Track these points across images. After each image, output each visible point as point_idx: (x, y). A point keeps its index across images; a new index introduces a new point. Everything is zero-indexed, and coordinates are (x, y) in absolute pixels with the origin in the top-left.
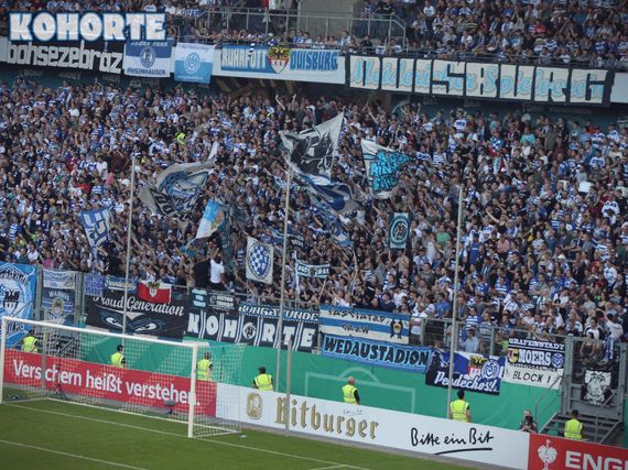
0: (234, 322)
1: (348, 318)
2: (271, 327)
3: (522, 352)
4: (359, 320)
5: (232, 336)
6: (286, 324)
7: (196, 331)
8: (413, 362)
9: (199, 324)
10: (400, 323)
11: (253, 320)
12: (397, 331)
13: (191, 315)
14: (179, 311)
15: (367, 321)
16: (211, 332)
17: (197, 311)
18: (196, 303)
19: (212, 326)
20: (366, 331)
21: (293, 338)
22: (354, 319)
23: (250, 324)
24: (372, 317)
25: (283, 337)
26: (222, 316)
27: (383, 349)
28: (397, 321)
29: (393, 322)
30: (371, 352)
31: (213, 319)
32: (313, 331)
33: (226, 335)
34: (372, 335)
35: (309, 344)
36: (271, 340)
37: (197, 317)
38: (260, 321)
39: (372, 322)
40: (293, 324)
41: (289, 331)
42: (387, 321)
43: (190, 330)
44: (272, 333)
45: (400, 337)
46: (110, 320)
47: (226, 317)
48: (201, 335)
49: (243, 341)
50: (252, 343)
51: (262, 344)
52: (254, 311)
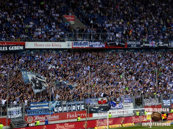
0: (65, 107)
2: (74, 106)
3: (125, 101)
5: (66, 110)
6: (77, 105)
11: (70, 105)
16: (61, 110)
21: (79, 108)
25: (77, 108)
32: (83, 105)
33: (64, 110)
35: (84, 108)
36: (75, 109)
37: (56, 108)
38: (72, 106)
40: (79, 104)
41: (78, 106)
44: (75, 107)
47: (63, 106)
48: (59, 112)
49: (69, 111)
50: (71, 111)
51: (73, 110)
52: (70, 103)
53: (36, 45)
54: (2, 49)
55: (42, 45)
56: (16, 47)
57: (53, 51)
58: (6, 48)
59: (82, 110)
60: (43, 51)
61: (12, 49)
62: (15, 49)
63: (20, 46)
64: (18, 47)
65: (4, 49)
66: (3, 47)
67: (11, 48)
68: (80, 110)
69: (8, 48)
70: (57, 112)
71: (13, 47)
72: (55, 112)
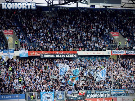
0: (96, 95)
1: (116, 91)
2: (102, 94)
5: (96, 97)
6: (105, 93)
7: (89, 97)
9: (89, 96)
12: (124, 91)
13: (87, 95)
15: (119, 91)
16: (92, 97)
17: (88, 94)
18: (88, 93)
19: (92, 96)
20: (119, 92)
22: (117, 91)
23: (99, 95)
25: (105, 95)
27: (122, 95)
30: (120, 95)
31: (92, 95)
32: (109, 94)
33: (95, 97)
34: (120, 93)
35: (109, 96)
36: (103, 96)
37: (89, 95)
38: (100, 94)
40: (106, 93)
41: (106, 95)
42: (122, 90)
43: (88, 97)
46: (71, 98)
47: (94, 94)
48: (90, 98)
49: (98, 97)
50: (100, 97)
51: (102, 97)
52: (99, 92)
53: (84, 53)
54: (61, 56)
55: (89, 53)
56: (71, 55)
57: (98, 57)
58: (64, 55)
59: (108, 97)
60: (91, 57)
61: (69, 56)
62: (70, 57)
63: (74, 55)
64: (73, 55)
65: (62, 56)
66: (62, 55)
67: (67, 55)
68: (106, 97)
69: (65, 56)
70: (89, 98)
71: (69, 55)
72: (88, 98)
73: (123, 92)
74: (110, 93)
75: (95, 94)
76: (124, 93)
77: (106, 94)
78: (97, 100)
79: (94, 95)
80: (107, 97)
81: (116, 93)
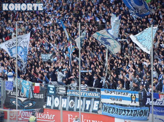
1: (113, 94)
2: (81, 101)
4: (118, 95)
6: (87, 99)
7: (50, 105)
8: (141, 115)
9: (51, 101)
10: (135, 95)
11: (73, 98)
12: (134, 99)
14: (41, 96)
15: (121, 95)
17: (50, 95)
19: (57, 102)
20: (121, 100)
21: (90, 106)
22: (115, 95)
23: (72, 101)
24: (123, 93)
26: (61, 97)
28: (133, 94)
29: (132, 95)
31: (57, 99)
34: (123, 102)
35: (97, 109)
37: (51, 98)
38: (76, 99)
39: (123, 96)
40: (90, 99)
42: (129, 95)
43: (48, 105)
44: (81, 104)
45: (135, 102)
48: (52, 107)
72: (47, 107)
73: (132, 101)
74: (99, 99)
75: (65, 96)
76: (133, 104)
77: (90, 101)
78: (69, 115)
79: (63, 100)
80: (91, 110)
81: (113, 102)
